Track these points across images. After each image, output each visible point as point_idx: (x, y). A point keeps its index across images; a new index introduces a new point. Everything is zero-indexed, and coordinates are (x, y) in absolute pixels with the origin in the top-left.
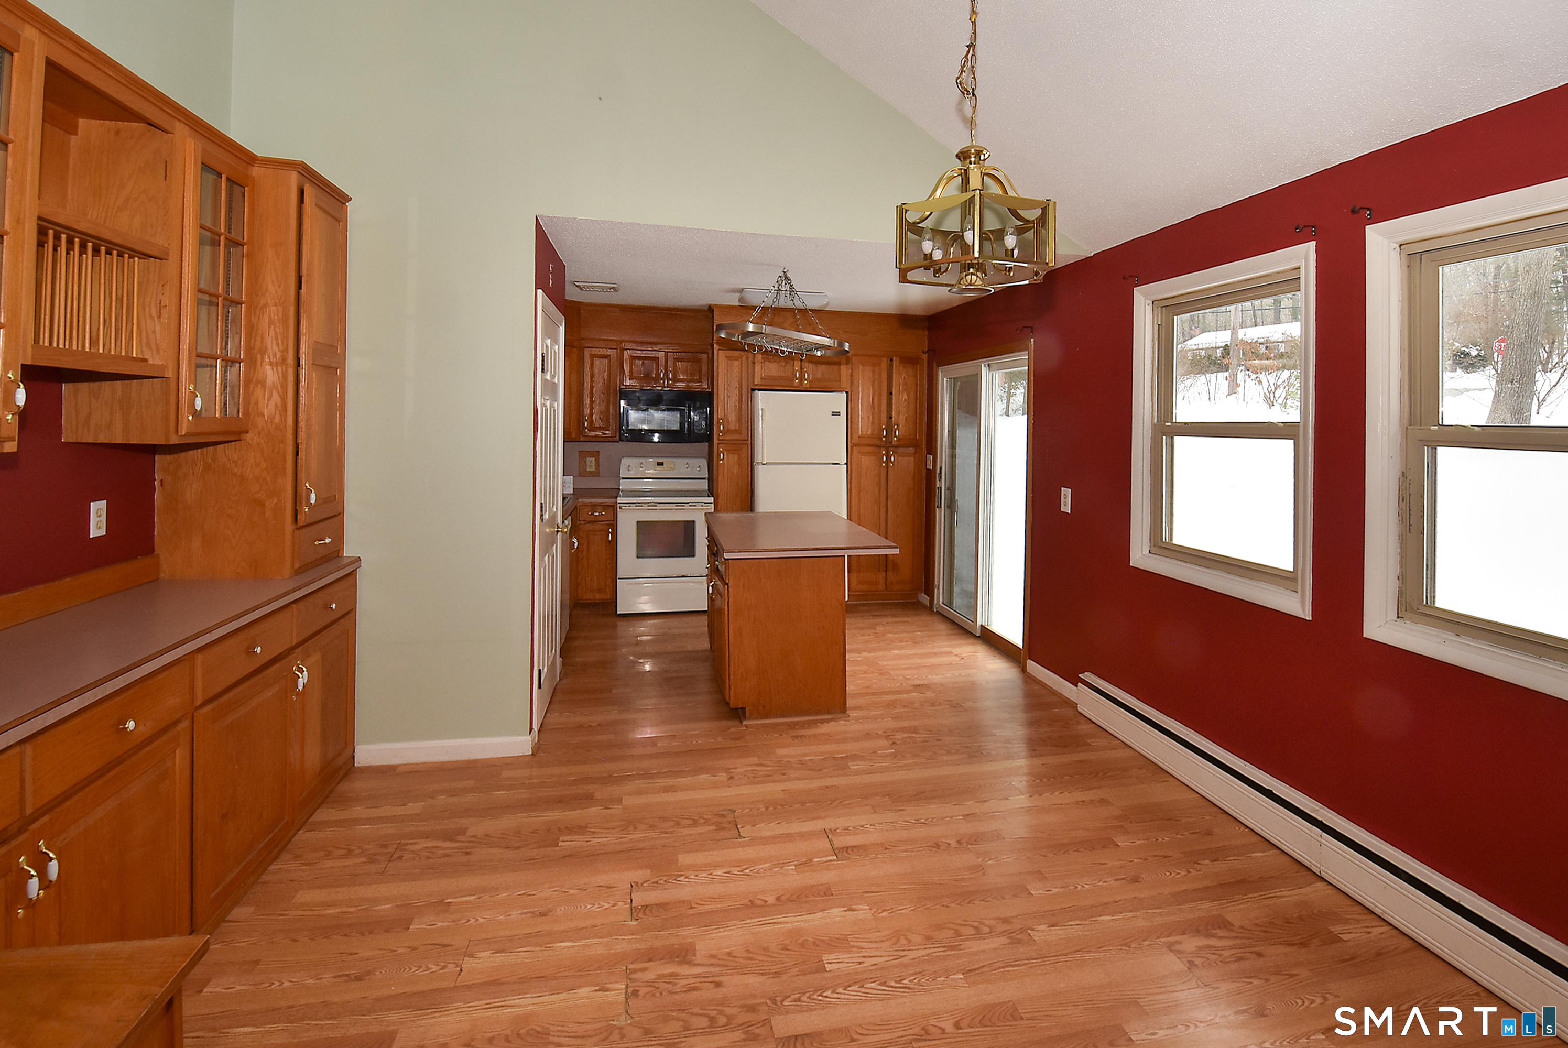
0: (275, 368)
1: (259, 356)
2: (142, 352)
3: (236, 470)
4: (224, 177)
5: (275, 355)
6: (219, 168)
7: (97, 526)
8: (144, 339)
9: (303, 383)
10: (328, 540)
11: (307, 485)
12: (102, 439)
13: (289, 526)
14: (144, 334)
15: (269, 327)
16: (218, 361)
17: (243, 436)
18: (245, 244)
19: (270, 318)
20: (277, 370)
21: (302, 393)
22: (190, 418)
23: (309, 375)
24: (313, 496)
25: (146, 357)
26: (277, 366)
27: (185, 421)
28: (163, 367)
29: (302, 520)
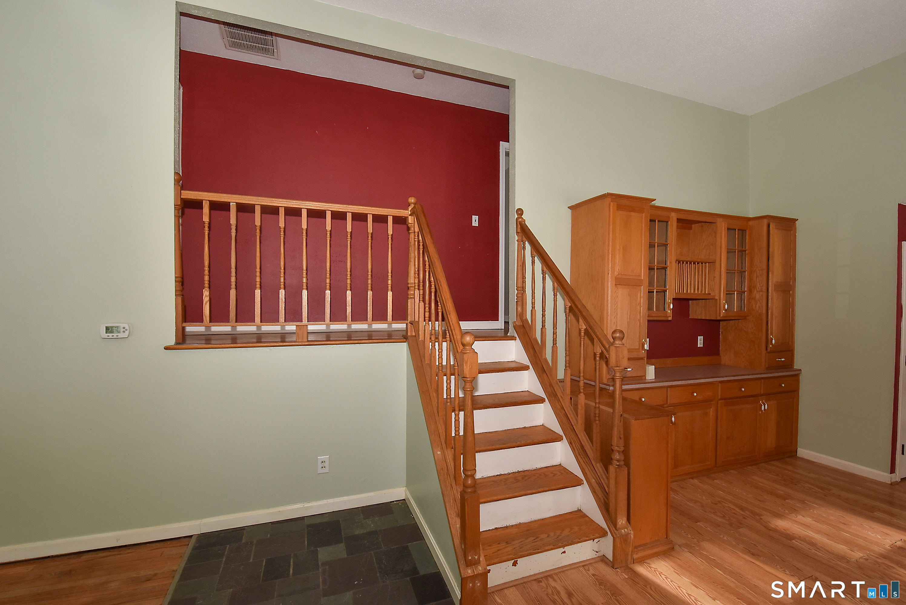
0: (758, 293)
1: (753, 289)
2: (709, 291)
3: (745, 330)
4: (737, 230)
5: (758, 288)
6: (735, 228)
7: (700, 344)
8: (710, 288)
9: (770, 298)
10: (783, 360)
11: (771, 336)
12: (699, 318)
13: (764, 352)
14: (710, 286)
15: (757, 278)
16: (735, 292)
17: (747, 318)
18: (747, 250)
19: (757, 275)
20: (759, 294)
21: (770, 302)
22: (724, 311)
23: (772, 294)
24: (774, 341)
25: (711, 293)
26: (759, 292)
27: (722, 313)
28: (715, 296)
29: (769, 350)
